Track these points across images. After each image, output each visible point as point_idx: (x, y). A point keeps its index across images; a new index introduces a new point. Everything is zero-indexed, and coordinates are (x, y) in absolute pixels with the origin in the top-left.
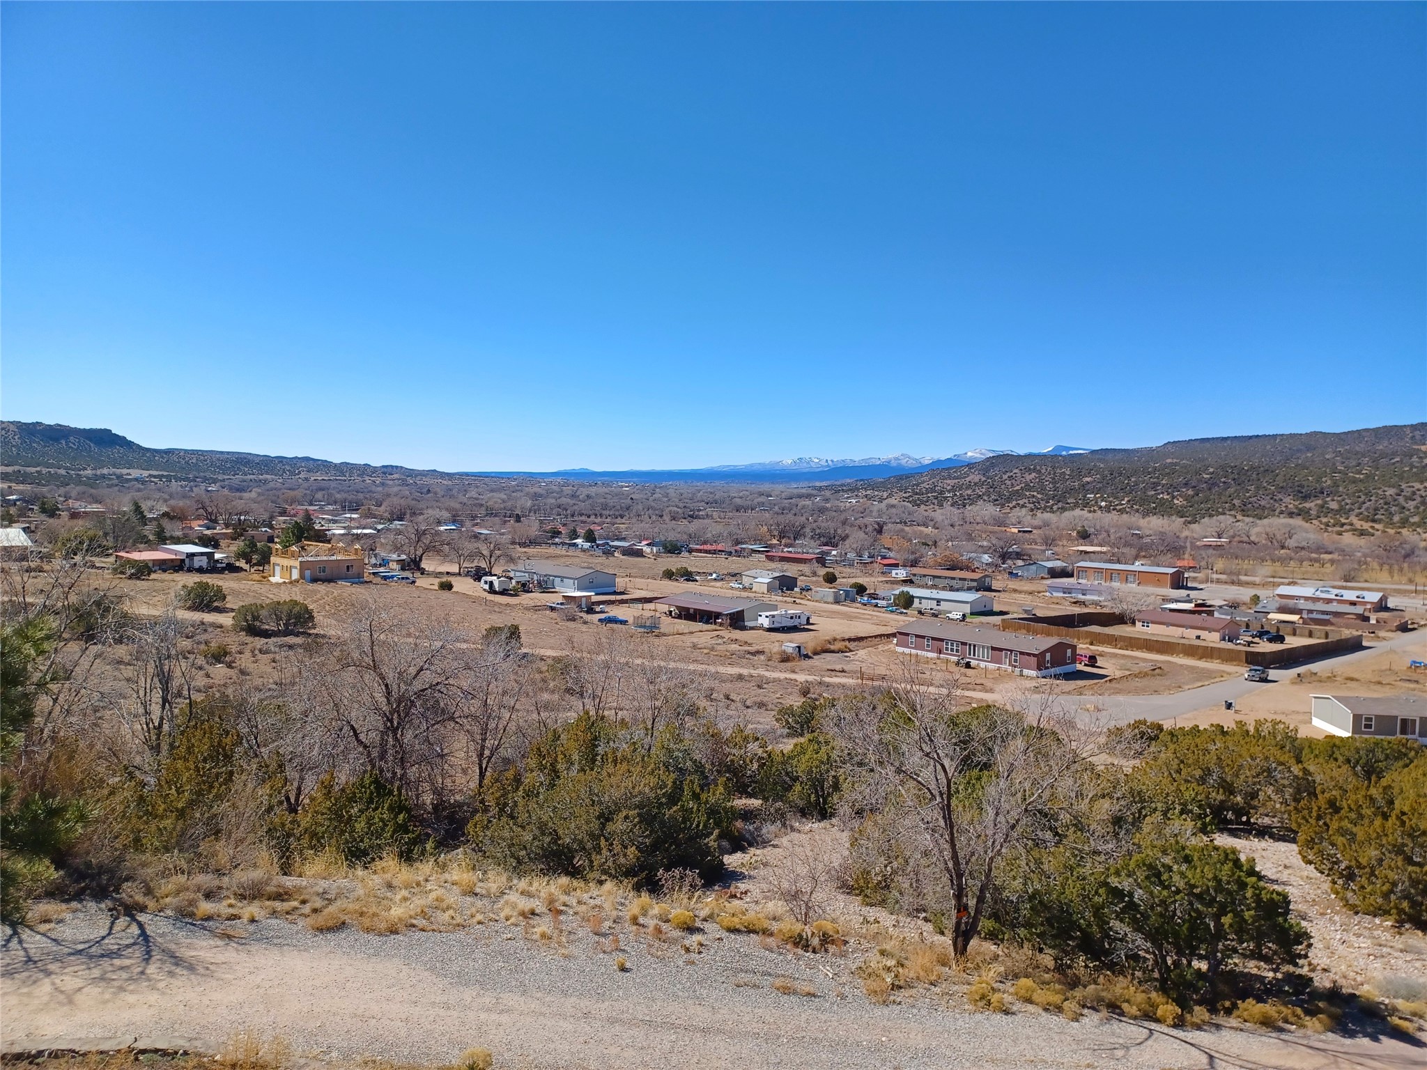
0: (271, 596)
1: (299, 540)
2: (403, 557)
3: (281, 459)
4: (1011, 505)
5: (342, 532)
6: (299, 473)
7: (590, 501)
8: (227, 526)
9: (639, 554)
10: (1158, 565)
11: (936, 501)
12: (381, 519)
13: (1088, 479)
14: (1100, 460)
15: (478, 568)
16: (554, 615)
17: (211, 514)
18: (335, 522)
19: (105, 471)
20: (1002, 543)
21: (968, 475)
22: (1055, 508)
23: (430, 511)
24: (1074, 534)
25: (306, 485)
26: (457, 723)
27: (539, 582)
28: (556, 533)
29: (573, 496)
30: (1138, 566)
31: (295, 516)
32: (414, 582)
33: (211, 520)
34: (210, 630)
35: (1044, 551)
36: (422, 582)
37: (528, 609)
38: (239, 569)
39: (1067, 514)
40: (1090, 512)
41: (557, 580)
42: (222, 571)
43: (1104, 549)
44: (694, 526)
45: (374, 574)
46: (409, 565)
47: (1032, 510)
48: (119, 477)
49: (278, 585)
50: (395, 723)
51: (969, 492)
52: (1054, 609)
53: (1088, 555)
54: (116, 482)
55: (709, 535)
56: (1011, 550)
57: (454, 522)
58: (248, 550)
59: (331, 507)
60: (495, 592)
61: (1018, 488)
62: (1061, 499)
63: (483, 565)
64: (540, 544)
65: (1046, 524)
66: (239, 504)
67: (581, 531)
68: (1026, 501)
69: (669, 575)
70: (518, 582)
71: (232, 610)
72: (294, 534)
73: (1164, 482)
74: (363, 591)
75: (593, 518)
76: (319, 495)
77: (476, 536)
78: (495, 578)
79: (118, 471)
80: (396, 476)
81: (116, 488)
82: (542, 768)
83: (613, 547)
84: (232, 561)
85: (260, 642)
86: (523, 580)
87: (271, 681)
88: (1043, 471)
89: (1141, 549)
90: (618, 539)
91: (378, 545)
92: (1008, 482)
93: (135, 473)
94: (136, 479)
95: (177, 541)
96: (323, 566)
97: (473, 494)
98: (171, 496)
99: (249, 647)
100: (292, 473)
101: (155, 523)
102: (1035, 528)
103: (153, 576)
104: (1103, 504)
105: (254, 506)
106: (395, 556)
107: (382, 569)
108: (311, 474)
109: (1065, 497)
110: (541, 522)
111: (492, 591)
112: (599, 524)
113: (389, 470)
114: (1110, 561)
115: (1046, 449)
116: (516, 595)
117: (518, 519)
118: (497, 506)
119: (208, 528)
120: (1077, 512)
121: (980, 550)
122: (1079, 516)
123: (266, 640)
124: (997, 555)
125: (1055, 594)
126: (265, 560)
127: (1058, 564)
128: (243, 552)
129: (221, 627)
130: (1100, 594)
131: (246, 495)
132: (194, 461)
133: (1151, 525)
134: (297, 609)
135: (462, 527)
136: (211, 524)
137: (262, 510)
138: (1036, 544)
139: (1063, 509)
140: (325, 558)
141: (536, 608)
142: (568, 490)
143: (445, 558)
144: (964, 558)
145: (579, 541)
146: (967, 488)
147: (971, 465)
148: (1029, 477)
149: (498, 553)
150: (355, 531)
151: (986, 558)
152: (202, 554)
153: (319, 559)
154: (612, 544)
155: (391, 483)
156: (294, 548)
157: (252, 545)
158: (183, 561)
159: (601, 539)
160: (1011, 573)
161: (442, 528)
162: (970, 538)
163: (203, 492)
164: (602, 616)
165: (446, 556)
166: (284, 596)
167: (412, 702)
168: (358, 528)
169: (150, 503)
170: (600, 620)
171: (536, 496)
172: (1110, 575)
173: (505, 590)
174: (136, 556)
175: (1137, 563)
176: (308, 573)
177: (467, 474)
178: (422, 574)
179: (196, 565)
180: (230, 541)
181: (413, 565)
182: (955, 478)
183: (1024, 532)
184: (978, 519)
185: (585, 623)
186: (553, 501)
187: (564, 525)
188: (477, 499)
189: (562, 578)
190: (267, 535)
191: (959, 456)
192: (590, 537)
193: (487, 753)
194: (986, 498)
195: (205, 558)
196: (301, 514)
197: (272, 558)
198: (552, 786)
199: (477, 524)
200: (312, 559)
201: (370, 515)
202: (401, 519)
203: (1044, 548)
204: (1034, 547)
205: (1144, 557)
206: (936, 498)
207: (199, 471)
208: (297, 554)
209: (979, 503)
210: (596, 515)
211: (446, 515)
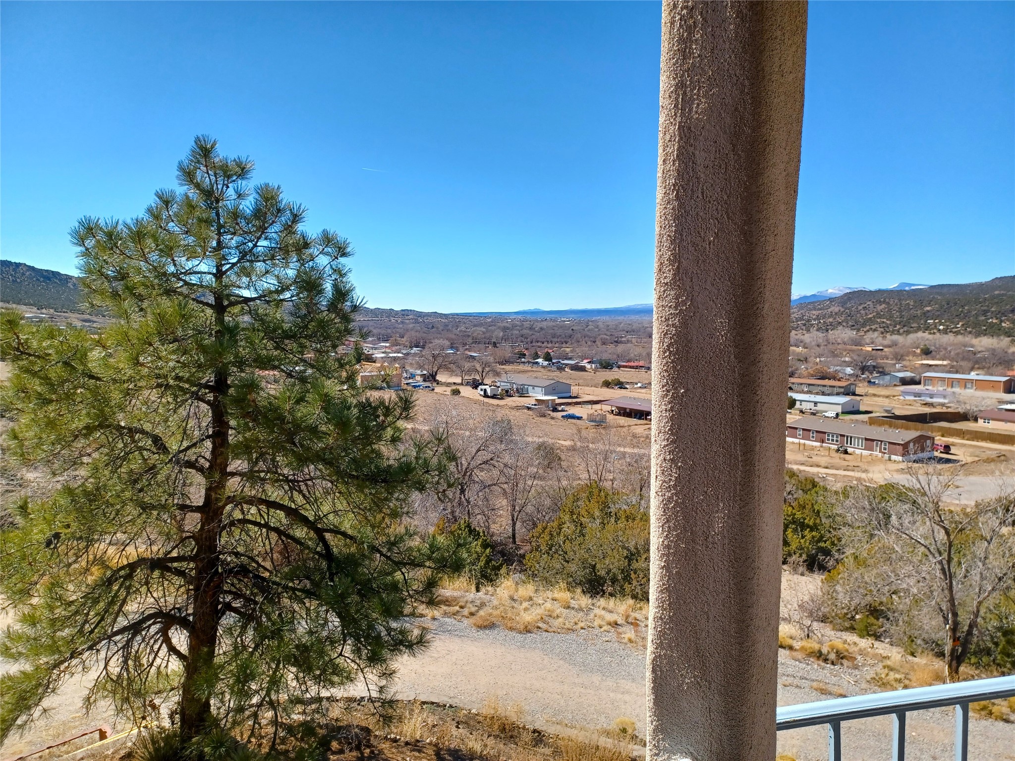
1: (359, 361)
2: (425, 372)
4: (865, 329)
5: (383, 355)
7: (544, 332)
9: (583, 369)
10: (992, 375)
11: (804, 328)
12: (405, 346)
13: (929, 308)
14: (938, 294)
15: (474, 380)
16: (530, 412)
18: (376, 349)
20: (861, 359)
21: (830, 307)
22: (901, 331)
23: (436, 341)
24: (918, 351)
27: (517, 390)
29: (531, 328)
30: (973, 375)
32: (433, 390)
35: (895, 364)
36: (439, 389)
37: (512, 408)
39: (912, 336)
40: (930, 333)
41: (530, 388)
43: (945, 363)
44: (620, 348)
45: (407, 384)
46: (428, 378)
47: (882, 333)
51: (831, 320)
52: (907, 409)
53: (931, 368)
55: (632, 355)
56: (869, 364)
57: (452, 348)
60: (488, 397)
61: (870, 316)
62: (906, 325)
63: (478, 378)
64: (512, 363)
65: (894, 344)
67: (541, 354)
68: (878, 326)
69: (607, 384)
70: (503, 390)
72: (355, 357)
73: (993, 309)
75: (545, 344)
77: (471, 358)
78: (487, 386)
80: (411, 317)
83: (564, 364)
86: (506, 388)
88: (891, 303)
89: (977, 362)
90: (566, 359)
91: (408, 364)
92: (862, 312)
97: (463, 328)
102: (886, 346)
104: (941, 327)
106: (419, 372)
107: (411, 381)
109: (909, 323)
110: (511, 347)
111: (485, 395)
112: (553, 348)
113: (406, 313)
114: (950, 372)
115: (892, 285)
116: (502, 399)
117: (494, 345)
118: (479, 336)
120: (920, 334)
121: (845, 364)
122: (923, 337)
124: (858, 368)
125: (908, 398)
127: (908, 374)
130: (945, 397)
133: (982, 344)
138: (887, 359)
139: (908, 333)
140: (376, 373)
141: (518, 408)
142: (527, 324)
143: (452, 372)
144: (832, 370)
145: (540, 360)
146: (829, 317)
147: (832, 300)
148: (880, 308)
149: (487, 369)
150: (391, 355)
151: (849, 370)
153: (372, 373)
154: (562, 362)
155: (408, 321)
156: (357, 367)
159: (555, 359)
160: (869, 382)
162: (834, 355)
164: (564, 413)
168: (392, 353)
170: (563, 417)
172: (952, 383)
173: (494, 395)
175: (973, 373)
178: (438, 384)
181: (431, 378)
182: (820, 309)
183: (877, 350)
184: (839, 341)
185: (552, 418)
186: (518, 332)
187: (528, 349)
188: (465, 332)
189: (534, 387)
191: (821, 292)
192: (548, 358)
194: (844, 324)
199: (467, 349)
200: (369, 374)
201: (397, 344)
203: (894, 362)
204: (886, 361)
205: (979, 368)
206: (805, 325)
209: (839, 328)
210: (548, 342)
211: (447, 343)
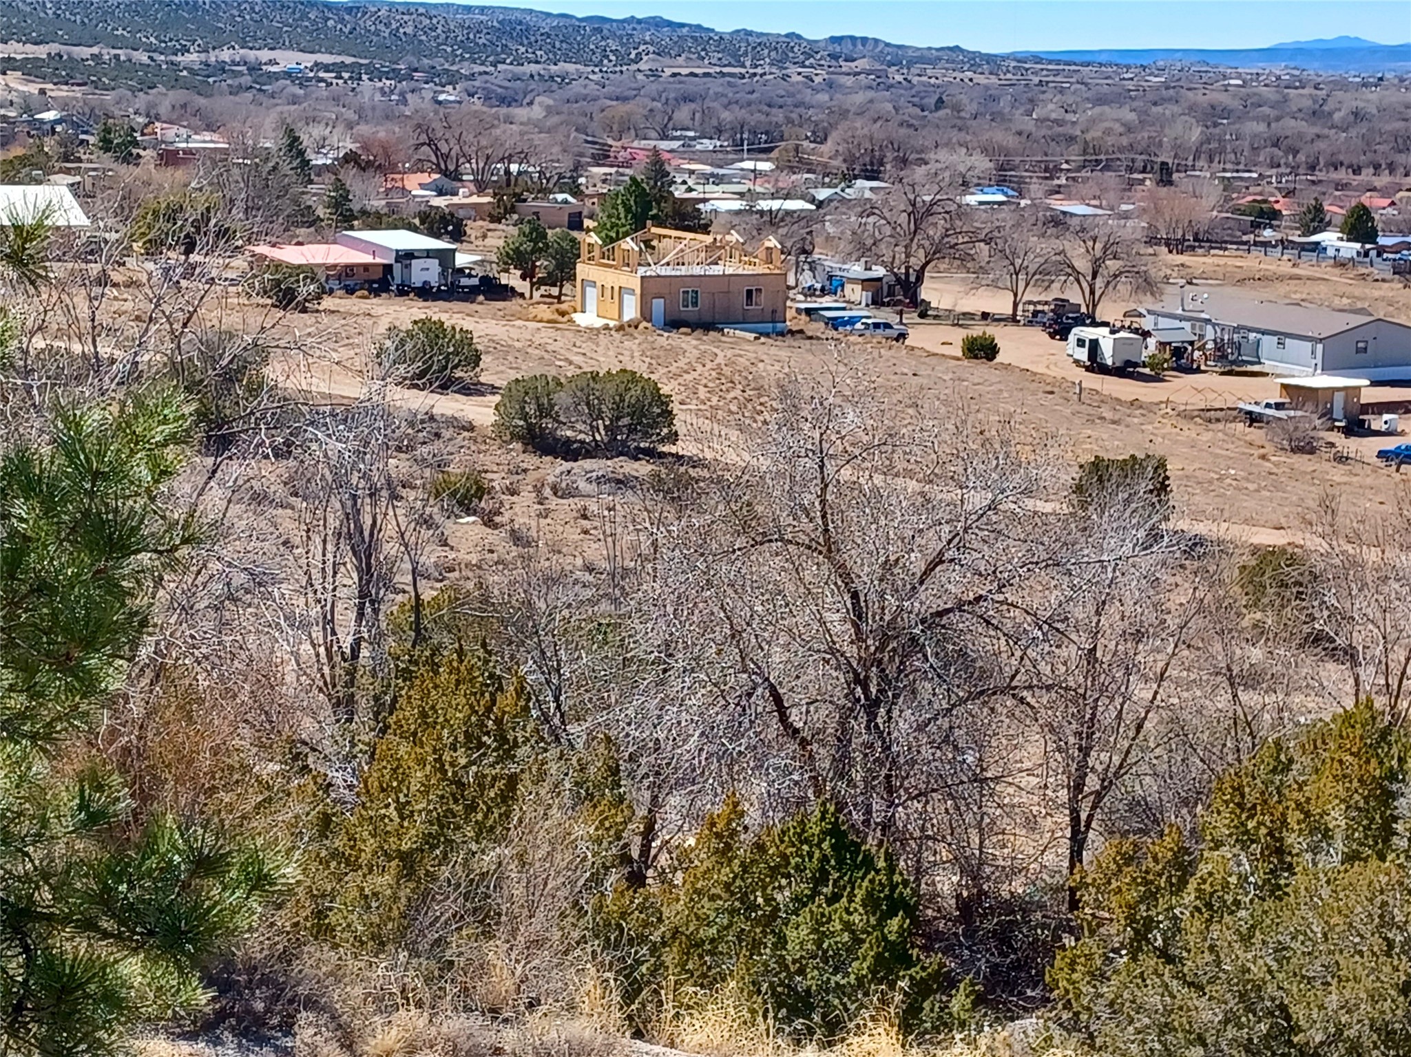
0: (578, 359)
1: (639, 223)
2: (879, 271)
3: (599, 24)
5: (737, 205)
6: (639, 58)
7: (1363, 128)
8: (481, 187)
12: (826, 174)
15: (1061, 304)
16: (1256, 434)
17: (446, 157)
18: (719, 180)
19: (226, 55)
23: (943, 155)
25: (653, 88)
26: (1022, 700)
27: (1219, 346)
28: (1267, 216)
29: (1317, 114)
31: (627, 164)
32: (902, 336)
33: (445, 173)
34: (447, 434)
36: (923, 336)
37: (1186, 416)
38: (506, 293)
41: (1268, 342)
42: (469, 295)
45: (809, 312)
46: (891, 293)
48: (254, 68)
49: (593, 332)
50: (874, 690)
54: (246, 80)
57: (1001, 182)
58: (528, 246)
59: (708, 144)
60: (1103, 370)
63: (1075, 296)
64: (1221, 244)
66: (509, 135)
67: (1335, 210)
70: (1162, 345)
71: (494, 389)
72: (628, 210)
74: (784, 354)
75: (1367, 175)
76: (683, 114)
77: (1059, 222)
78: (1105, 331)
79: (251, 55)
80: (862, 64)
81: (249, 95)
82: (1245, 839)
84: (493, 271)
85: (553, 469)
86: (1176, 338)
87: (579, 562)
91: (818, 240)
93: (288, 59)
94: (288, 75)
95: (376, 221)
96: (692, 290)
97: (1050, 108)
98: (360, 112)
99: (532, 477)
100: (623, 59)
101: (329, 178)
103: (327, 303)
105: (539, 139)
106: (856, 269)
107: (826, 301)
108: (667, 60)
110: (1227, 184)
111: (1095, 365)
112: (1384, 192)
113: (847, 48)
116: (1157, 379)
117: (1165, 176)
118: (1110, 140)
119: (441, 193)
123: (567, 465)
126: (563, 272)
128: (516, 251)
129: (471, 428)
131: (521, 113)
132: (409, 30)
134: (636, 392)
135: (1021, 196)
136: (448, 184)
137: (556, 149)
140: (697, 270)
141: (1210, 416)
142: (1301, 98)
143: (979, 274)
145: (1329, 238)
149: (1112, 265)
150: (764, 205)
152: (429, 254)
153: (683, 271)
155: (849, 81)
156: (628, 244)
157: (537, 234)
158: (388, 268)
159: (1388, 232)
161: (972, 199)
163: (427, 105)
164: (1390, 444)
165: (983, 270)
166: (606, 359)
167: (913, 640)
168: (773, 197)
169: (317, 131)
170: (1382, 454)
171: (1213, 115)
173: (1129, 363)
174: (292, 255)
176: (658, 305)
177: (1037, 58)
178: (923, 315)
179: (417, 278)
180: (486, 224)
181: (901, 291)
185: (1341, 459)
186: (1262, 127)
187: (1289, 193)
188: (1059, 123)
189: (1282, 336)
190: (568, 210)
192: (1360, 228)
193: (1092, 783)
195: (434, 264)
196: (643, 159)
197: (579, 267)
198: (1273, 890)
199: (1057, 190)
200: (667, 271)
201: (797, 163)
202: (872, 175)
207: (419, 54)
208: (634, 259)
210: (1377, 167)
